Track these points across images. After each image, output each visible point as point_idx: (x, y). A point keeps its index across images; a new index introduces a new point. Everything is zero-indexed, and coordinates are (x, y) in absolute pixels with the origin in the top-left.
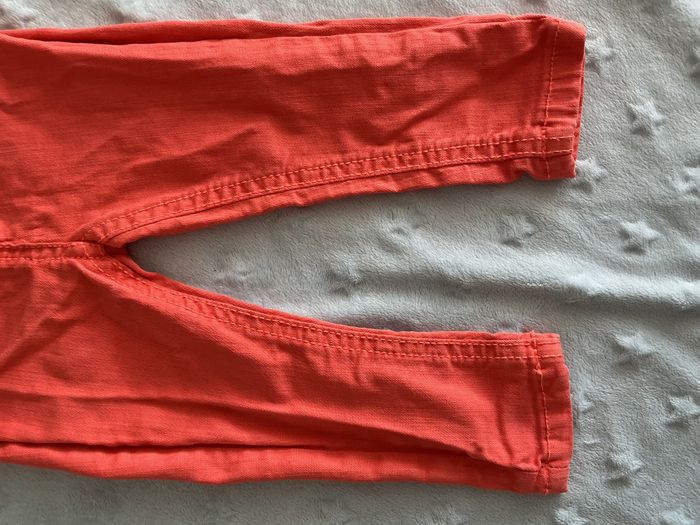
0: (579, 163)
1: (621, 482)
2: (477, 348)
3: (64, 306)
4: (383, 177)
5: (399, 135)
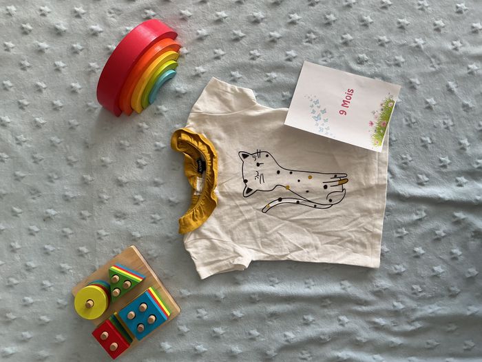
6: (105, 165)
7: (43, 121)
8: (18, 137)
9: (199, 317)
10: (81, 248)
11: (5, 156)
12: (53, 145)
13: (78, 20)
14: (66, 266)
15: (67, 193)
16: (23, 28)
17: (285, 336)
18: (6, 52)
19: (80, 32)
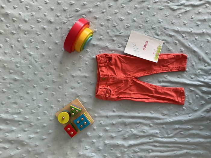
0: (186, 69)
1: (190, 104)
2: (175, 89)
3: (132, 84)
4: (165, 70)
5: (167, 66)
6: (67, 70)
7: (45, 54)
8: (36, 60)
9: (101, 124)
10: (59, 99)
11: (31, 66)
12: (49, 63)
13: (58, 18)
14: (53, 106)
15: (54, 80)
16: (38, 21)
17: (131, 130)
18: (32, 29)
19: (59, 23)
